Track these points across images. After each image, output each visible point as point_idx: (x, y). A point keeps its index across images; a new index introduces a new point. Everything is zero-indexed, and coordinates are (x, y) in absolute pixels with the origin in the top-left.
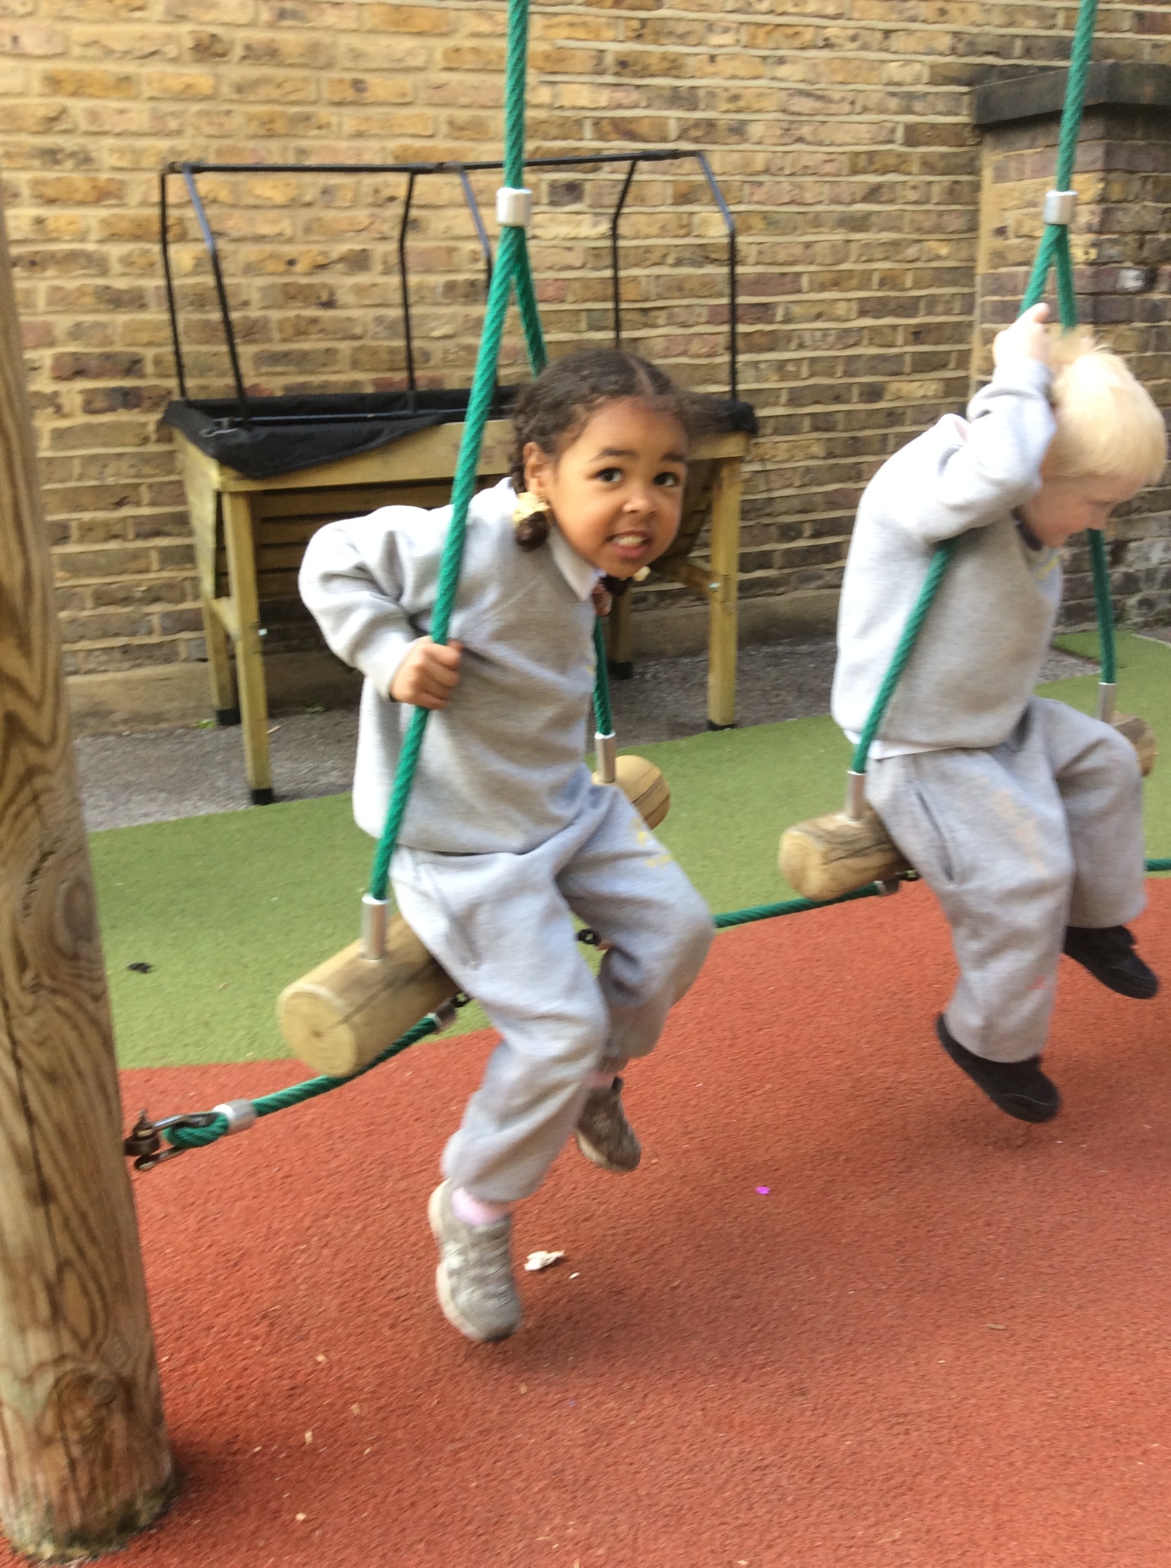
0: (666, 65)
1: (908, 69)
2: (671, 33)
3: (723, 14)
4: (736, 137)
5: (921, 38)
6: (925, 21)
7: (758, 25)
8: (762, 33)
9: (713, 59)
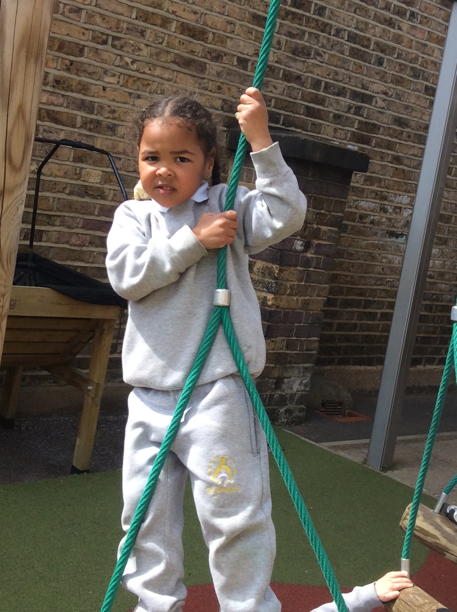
0: (80, 87)
2: (85, 71)
3: (113, 67)
4: (111, 132)
5: (208, 99)
6: (211, 91)
7: (130, 76)
8: (131, 80)
9: (104, 89)
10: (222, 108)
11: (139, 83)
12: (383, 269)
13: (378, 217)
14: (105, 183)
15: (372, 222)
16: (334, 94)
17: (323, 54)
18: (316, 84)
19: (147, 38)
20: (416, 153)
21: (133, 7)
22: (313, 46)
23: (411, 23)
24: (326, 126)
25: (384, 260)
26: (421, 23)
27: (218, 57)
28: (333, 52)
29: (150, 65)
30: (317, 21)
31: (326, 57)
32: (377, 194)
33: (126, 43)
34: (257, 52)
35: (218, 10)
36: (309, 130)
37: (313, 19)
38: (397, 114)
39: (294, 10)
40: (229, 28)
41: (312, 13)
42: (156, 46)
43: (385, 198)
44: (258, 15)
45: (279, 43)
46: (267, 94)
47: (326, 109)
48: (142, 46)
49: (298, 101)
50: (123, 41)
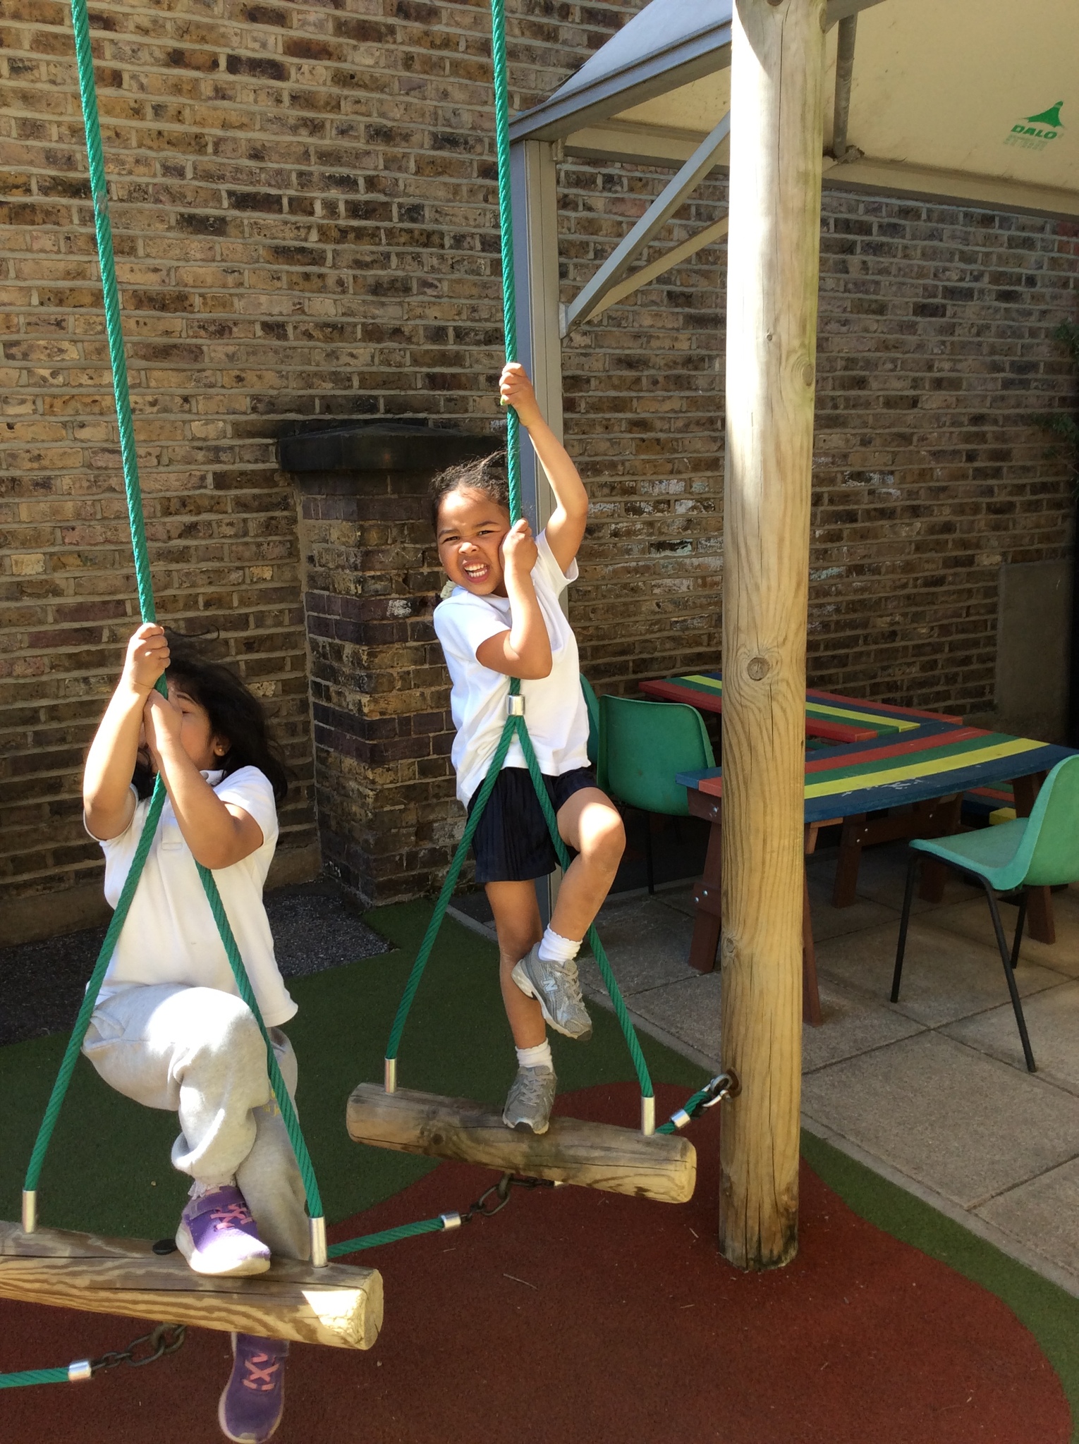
1: (211, 427)
3: (19, 389)
4: (42, 490)
5: (221, 401)
6: (223, 387)
7: (54, 397)
8: (58, 403)
9: (10, 427)
10: (254, 409)
11: (73, 403)
12: (658, 605)
13: (625, 524)
14: (55, 569)
15: (615, 534)
16: (478, 343)
17: (436, 283)
18: (438, 334)
19: (70, 330)
20: (677, 407)
21: (29, 289)
22: (412, 274)
23: (610, 195)
24: (477, 399)
25: (656, 591)
26: (631, 190)
27: (222, 330)
28: (456, 276)
29: (88, 371)
30: (410, 231)
31: (445, 286)
32: (613, 488)
33: (31, 347)
34: (298, 306)
35: (199, 256)
36: (442, 410)
37: (401, 230)
38: (617, 351)
39: (355, 223)
40: (230, 279)
41: (395, 219)
42: (93, 338)
43: (632, 491)
44: (284, 247)
45: (340, 283)
46: (339, 369)
47: (468, 371)
48: (65, 345)
49: (406, 370)
50: (24, 346)
